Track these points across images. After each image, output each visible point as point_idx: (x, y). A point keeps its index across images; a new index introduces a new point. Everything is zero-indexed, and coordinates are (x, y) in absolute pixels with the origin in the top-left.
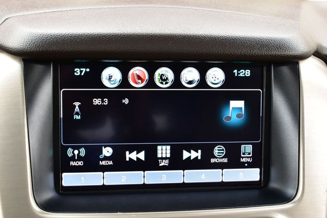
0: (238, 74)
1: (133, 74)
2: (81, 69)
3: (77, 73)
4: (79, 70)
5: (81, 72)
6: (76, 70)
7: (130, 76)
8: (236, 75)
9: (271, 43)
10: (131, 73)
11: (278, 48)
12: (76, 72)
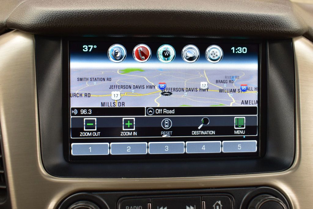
0: (235, 51)
1: (137, 50)
2: (89, 46)
3: (86, 50)
4: (87, 46)
5: (89, 48)
6: (84, 46)
7: (134, 53)
8: (234, 52)
9: (266, 20)
10: (135, 49)
11: (273, 25)
12: (84, 48)
